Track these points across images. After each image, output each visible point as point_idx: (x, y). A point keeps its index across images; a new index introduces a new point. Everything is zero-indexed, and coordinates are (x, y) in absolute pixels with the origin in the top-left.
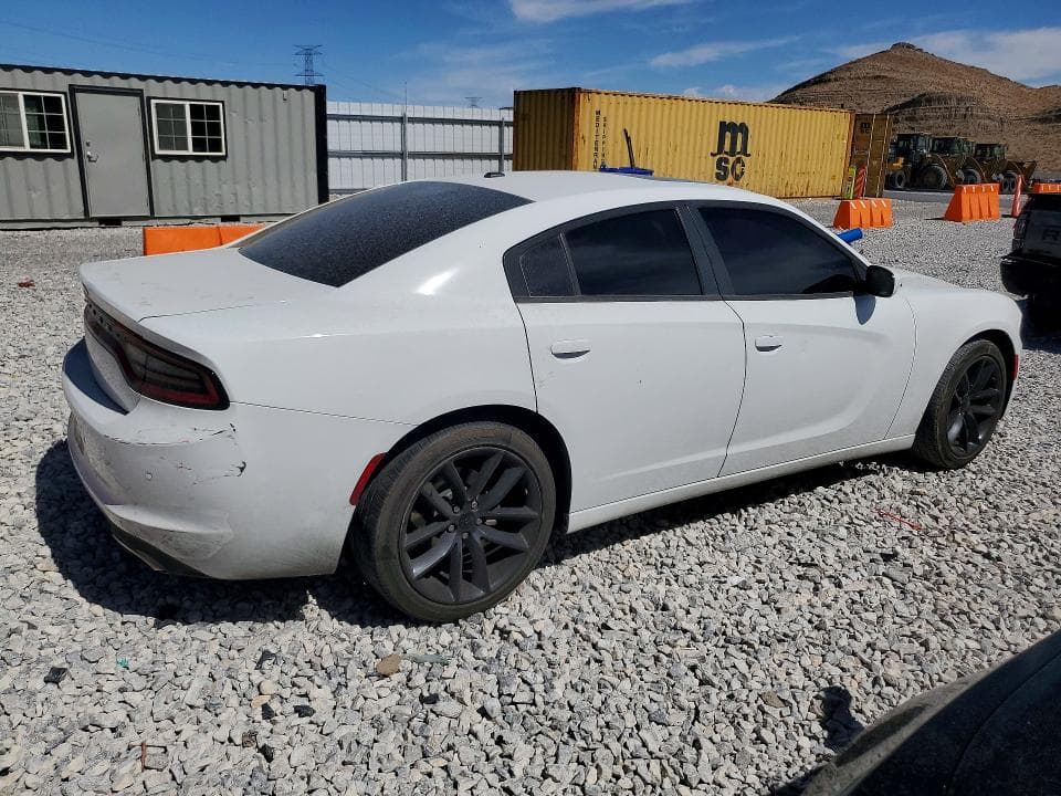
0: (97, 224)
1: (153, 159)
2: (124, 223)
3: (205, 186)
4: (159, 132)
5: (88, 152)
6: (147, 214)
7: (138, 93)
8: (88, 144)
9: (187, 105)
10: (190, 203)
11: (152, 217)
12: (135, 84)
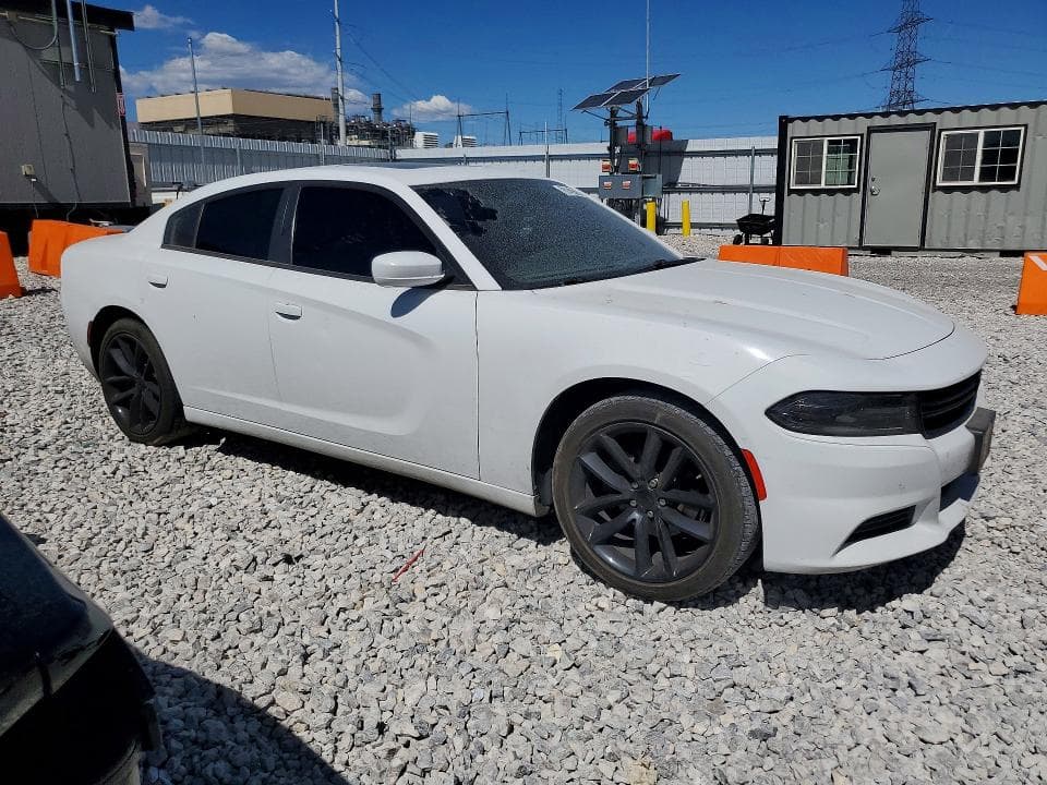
0: (868, 253)
1: (934, 191)
2: (893, 252)
3: (986, 218)
4: (946, 163)
5: (872, 186)
6: (917, 245)
7: (931, 127)
8: (873, 180)
9: (982, 133)
10: (966, 235)
11: (922, 248)
12: (930, 118)
